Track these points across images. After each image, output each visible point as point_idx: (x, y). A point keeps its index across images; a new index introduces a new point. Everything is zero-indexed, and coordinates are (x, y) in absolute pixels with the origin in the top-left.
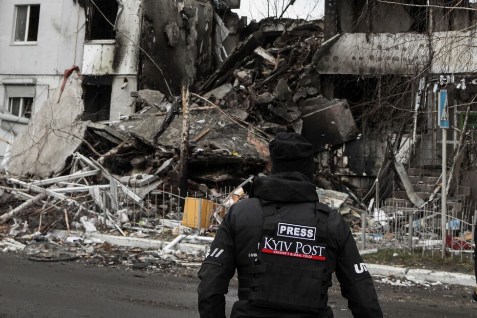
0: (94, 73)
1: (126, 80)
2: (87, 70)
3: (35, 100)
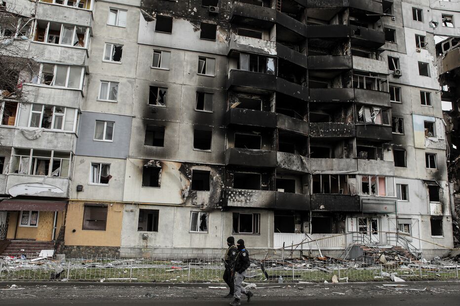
0: (435, 215)
1: (447, 218)
2: (432, 214)
3: (412, 225)
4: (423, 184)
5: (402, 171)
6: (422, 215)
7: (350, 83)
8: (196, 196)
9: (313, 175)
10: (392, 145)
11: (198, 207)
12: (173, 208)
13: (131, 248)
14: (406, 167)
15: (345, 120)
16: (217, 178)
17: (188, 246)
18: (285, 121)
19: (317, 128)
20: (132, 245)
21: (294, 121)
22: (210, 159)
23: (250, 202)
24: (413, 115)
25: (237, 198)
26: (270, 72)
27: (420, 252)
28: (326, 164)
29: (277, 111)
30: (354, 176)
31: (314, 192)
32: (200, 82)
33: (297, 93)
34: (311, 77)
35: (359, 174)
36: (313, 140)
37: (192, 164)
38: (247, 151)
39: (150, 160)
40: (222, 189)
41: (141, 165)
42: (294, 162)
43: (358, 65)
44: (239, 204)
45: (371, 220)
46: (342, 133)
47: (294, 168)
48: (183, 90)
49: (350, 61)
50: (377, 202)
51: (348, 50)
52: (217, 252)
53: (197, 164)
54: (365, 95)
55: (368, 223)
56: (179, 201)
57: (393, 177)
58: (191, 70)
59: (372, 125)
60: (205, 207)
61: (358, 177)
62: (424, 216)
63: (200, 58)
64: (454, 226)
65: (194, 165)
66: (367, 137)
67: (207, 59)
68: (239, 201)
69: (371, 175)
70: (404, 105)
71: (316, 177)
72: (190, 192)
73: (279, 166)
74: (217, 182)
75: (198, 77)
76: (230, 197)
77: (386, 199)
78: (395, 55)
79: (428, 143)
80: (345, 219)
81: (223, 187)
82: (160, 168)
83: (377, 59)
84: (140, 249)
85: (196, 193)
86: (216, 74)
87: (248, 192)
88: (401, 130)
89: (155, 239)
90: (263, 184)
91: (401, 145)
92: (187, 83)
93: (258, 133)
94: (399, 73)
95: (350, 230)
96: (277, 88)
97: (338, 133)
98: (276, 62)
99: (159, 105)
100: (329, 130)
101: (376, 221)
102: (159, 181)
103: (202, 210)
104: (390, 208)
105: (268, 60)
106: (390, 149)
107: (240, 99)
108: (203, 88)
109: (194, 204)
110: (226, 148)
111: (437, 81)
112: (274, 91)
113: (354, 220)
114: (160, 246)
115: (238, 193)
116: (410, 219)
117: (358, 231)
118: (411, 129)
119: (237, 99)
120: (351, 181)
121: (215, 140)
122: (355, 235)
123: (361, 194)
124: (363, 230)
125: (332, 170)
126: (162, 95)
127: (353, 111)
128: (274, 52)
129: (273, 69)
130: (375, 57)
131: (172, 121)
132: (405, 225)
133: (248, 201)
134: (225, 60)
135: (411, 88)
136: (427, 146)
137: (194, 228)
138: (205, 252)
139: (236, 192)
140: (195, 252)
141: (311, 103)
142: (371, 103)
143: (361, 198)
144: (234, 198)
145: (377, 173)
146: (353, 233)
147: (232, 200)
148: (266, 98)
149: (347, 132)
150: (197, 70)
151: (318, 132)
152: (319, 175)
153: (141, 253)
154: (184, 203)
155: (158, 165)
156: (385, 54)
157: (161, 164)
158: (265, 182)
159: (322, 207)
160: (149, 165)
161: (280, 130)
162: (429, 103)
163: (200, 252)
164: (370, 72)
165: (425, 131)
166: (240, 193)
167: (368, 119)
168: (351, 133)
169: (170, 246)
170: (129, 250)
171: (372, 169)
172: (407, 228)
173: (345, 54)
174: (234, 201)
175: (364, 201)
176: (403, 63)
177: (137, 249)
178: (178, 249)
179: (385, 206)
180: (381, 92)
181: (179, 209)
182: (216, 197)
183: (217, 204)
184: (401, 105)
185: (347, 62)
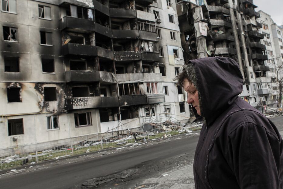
2: (180, 101)
3: (171, 108)
4: (175, 85)
5: (164, 78)
6: (175, 102)
7: (136, 27)
8: (49, 105)
9: (119, 85)
10: (158, 63)
11: (51, 113)
12: (33, 116)
13: (5, 150)
14: (166, 76)
15: (134, 50)
16: (61, 91)
17: (47, 140)
18: (101, 51)
19: (118, 55)
20: (6, 147)
21: (106, 51)
22: (55, 79)
23: (87, 105)
24: (168, 46)
25: (79, 103)
26: (90, 19)
27: (180, 122)
28: (126, 77)
29: (97, 44)
30: (142, 83)
31: (120, 95)
32: (42, 24)
33: (106, 33)
34: (112, 22)
35: (145, 82)
36: (117, 63)
37: (43, 83)
38: (81, 72)
39: (11, 83)
40: (65, 99)
41: (5, 87)
42: (108, 77)
43: (140, 16)
44: (80, 107)
45: (151, 108)
46: (133, 57)
47: (109, 81)
48: (30, 30)
49: (135, 13)
50: (155, 97)
51: (133, 6)
52: (67, 141)
53: (47, 83)
54: (145, 35)
55: (150, 110)
56: (37, 110)
57: (162, 82)
58: (34, 15)
59: (149, 53)
60: (55, 112)
61: (144, 83)
62: (176, 103)
63: (40, 6)
64: (190, 106)
65: (45, 84)
66: (148, 60)
67: (44, 7)
68: (80, 105)
69: (151, 82)
70: (163, 39)
71: (121, 86)
72: (44, 103)
73: (101, 80)
74: (62, 94)
75: (39, 20)
76: (74, 103)
77: (159, 95)
78: (157, 10)
79: (175, 61)
80: (138, 109)
81: (66, 97)
82: (19, 89)
83: (148, 12)
84: (12, 149)
85: (48, 103)
86: (52, 18)
87: (85, 99)
88: (162, 55)
89: (23, 140)
90: (91, 93)
91: (163, 64)
92: (32, 24)
93: (84, 60)
94: (160, 21)
95: (141, 115)
96: (95, 30)
97: (131, 58)
98: (94, 12)
99: (12, 41)
100: (126, 56)
101: (154, 108)
102: (21, 97)
103: (54, 114)
104: (162, 100)
105: (88, 10)
106: (158, 66)
107: (71, 37)
108: (44, 29)
109: (48, 111)
110: (65, 70)
111: (178, 26)
112: (93, 32)
113: (143, 109)
114: (27, 144)
115: (79, 100)
116: (170, 105)
117: (146, 115)
118: (167, 54)
119: (69, 37)
120: (141, 86)
121: (57, 65)
122: (144, 118)
123: (147, 93)
124: (148, 115)
125: (130, 80)
126: (13, 33)
127: (138, 43)
128: (92, 5)
129: (92, 17)
130: (146, 10)
131: (25, 52)
132: (168, 109)
133: (85, 104)
134: (57, 8)
135: (166, 30)
136: (175, 63)
137: (49, 127)
138: (59, 142)
139: (78, 100)
140: (53, 143)
141: (113, 39)
142: (148, 39)
143: (147, 96)
144: (77, 103)
145: (154, 80)
146: (143, 117)
147: (75, 105)
148: (88, 36)
149: (136, 57)
150: (38, 15)
151: (119, 57)
152: (122, 84)
153: (13, 151)
154: (41, 111)
155: (19, 86)
156: (152, 9)
157: (21, 84)
158: (91, 91)
159: (126, 103)
160: (11, 86)
161: (99, 57)
162: (174, 39)
163: (56, 143)
164: (146, 20)
165: (174, 55)
166: (80, 100)
167: (147, 49)
168: (139, 57)
169: (34, 142)
170: (4, 151)
171: (151, 78)
172: (169, 111)
173: (131, 8)
174: (77, 105)
175: (149, 98)
176: (161, 15)
177: (10, 150)
178: (41, 143)
179: (159, 99)
180: (152, 32)
181: (38, 116)
182: (62, 104)
183: (63, 109)
184: (161, 40)
185: (133, 13)
